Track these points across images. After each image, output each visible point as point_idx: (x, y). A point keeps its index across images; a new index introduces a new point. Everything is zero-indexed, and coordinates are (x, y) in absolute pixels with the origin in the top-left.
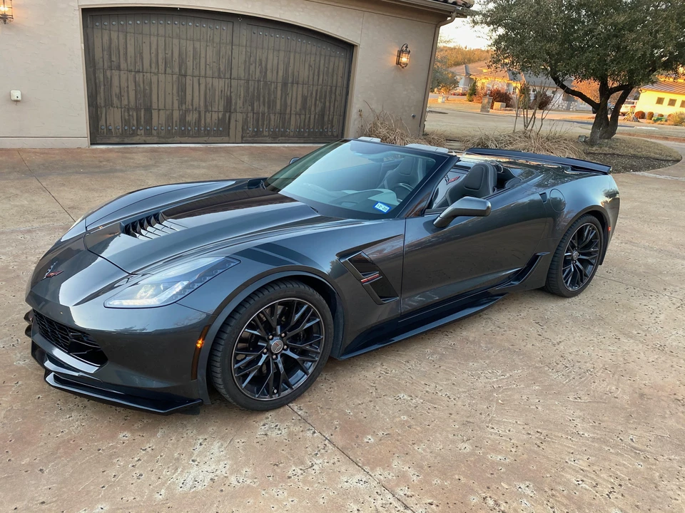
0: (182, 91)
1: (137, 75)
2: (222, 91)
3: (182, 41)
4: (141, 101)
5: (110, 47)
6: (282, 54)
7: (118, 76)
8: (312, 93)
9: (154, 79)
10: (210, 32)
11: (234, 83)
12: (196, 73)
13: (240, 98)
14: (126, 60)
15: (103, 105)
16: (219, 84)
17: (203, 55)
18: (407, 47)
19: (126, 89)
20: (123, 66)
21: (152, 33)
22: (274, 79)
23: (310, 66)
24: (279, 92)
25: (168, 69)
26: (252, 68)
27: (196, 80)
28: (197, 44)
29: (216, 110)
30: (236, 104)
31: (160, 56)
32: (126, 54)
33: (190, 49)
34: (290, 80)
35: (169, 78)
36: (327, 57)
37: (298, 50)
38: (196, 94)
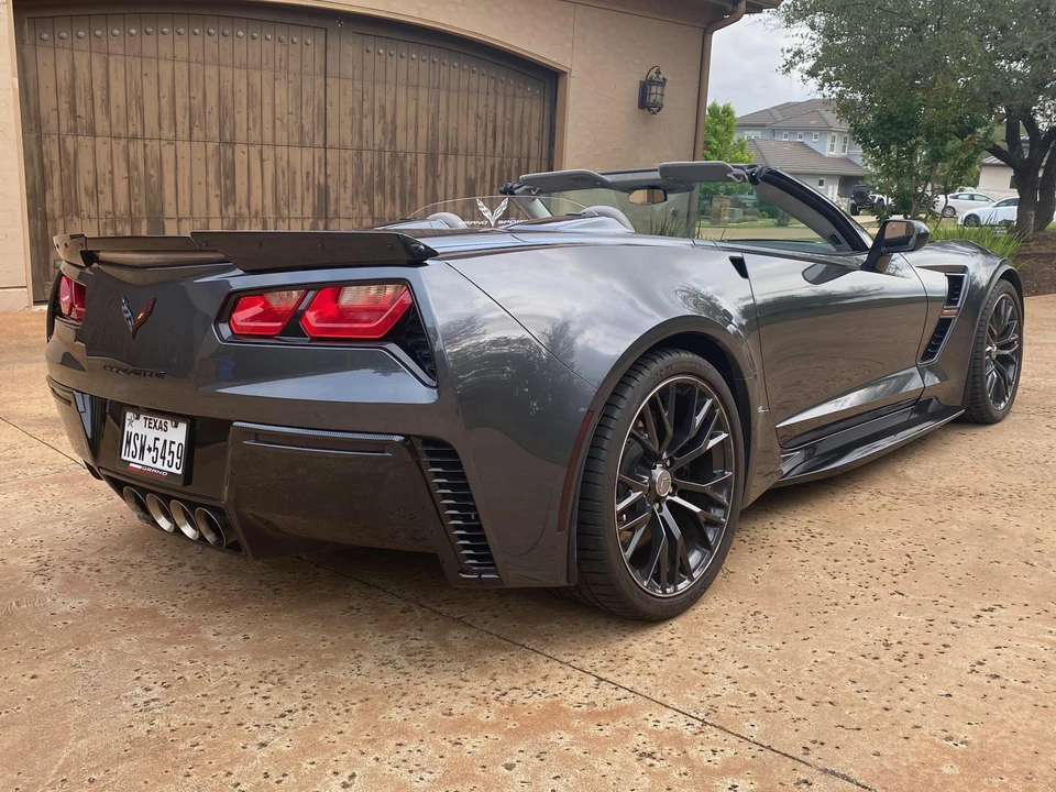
0: (227, 177)
1: (131, 145)
2: (308, 174)
3: (223, 70)
4: (142, 201)
5: (73, 86)
6: (423, 94)
7: (90, 149)
8: (484, 173)
9: (168, 152)
10: (280, 50)
11: (332, 156)
12: (255, 136)
13: (345, 187)
14: (108, 113)
15: (57, 213)
16: (303, 160)
17: (267, 99)
18: (658, 73)
19: (108, 176)
20: (101, 124)
21: (161, 54)
22: (411, 147)
23: (478, 117)
24: (421, 175)
25: (196, 130)
26: (367, 123)
27: (254, 151)
28: (256, 77)
29: (298, 214)
30: (337, 201)
31: (181, 102)
32: (107, 101)
33: (241, 86)
34: (442, 146)
35: (199, 148)
36: (509, 99)
37: (454, 84)
38: (256, 181)
